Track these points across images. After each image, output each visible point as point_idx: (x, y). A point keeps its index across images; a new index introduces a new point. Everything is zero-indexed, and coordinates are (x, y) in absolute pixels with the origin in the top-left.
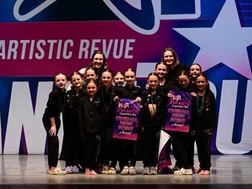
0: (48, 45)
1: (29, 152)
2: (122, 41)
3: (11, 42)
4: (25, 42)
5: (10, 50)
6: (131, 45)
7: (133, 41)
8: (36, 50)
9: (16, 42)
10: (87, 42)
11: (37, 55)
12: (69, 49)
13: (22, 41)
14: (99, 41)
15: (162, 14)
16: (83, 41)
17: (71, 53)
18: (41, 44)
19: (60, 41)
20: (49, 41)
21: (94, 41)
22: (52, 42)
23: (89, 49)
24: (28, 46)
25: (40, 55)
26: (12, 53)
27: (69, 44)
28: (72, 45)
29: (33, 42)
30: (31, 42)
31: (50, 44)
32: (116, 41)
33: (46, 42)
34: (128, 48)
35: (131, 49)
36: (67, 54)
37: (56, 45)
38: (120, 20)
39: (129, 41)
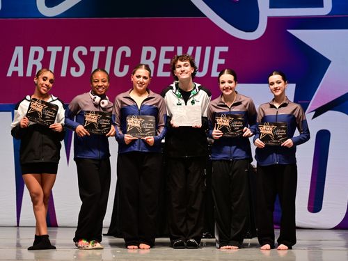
0: (91, 54)
1: (59, 223)
2: (208, 49)
3: (33, 49)
4: (54, 50)
5: (31, 62)
6: (222, 55)
7: (226, 49)
8: (72, 63)
9: (41, 50)
10: (153, 50)
11: (73, 70)
12: (124, 60)
13: (49, 49)
14: (171, 49)
15: (270, 7)
16: (145, 49)
17: (126, 68)
18: (80, 53)
19: (110, 49)
20: (92, 49)
21: (164, 49)
22: (97, 50)
23: (156, 62)
24: (60, 56)
25: (78, 70)
26: (35, 67)
27: (124, 53)
28: (128, 54)
29: (67, 49)
30: (63, 49)
31: (93, 53)
32: (199, 49)
33: (88, 49)
34: (218, 61)
35: (222, 61)
36: (121, 70)
37: (103, 56)
38: (204, 16)
39: (218, 50)
